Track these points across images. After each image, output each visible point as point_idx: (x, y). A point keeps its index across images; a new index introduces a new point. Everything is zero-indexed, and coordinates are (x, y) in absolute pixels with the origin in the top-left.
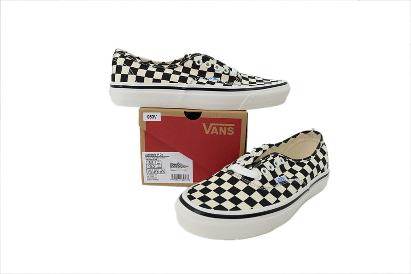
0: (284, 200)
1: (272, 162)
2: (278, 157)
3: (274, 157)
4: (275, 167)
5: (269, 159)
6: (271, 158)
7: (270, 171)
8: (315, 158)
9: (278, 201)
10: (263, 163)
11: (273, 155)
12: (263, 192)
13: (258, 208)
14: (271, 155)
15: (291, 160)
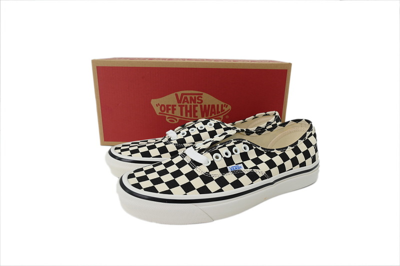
0: (229, 190)
1: (230, 148)
2: (242, 143)
3: (235, 143)
4: (232, 153)
5: (228, 145)
6: (232, 144)
7: (225, 158)
8: (292, 149)
9: (221, 190)
10: (218, 148)
11: (235, 141)
12: (206, 178)
13: (194, 195)
14: (233, 141)
15: (260, 149)
